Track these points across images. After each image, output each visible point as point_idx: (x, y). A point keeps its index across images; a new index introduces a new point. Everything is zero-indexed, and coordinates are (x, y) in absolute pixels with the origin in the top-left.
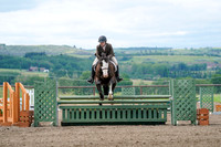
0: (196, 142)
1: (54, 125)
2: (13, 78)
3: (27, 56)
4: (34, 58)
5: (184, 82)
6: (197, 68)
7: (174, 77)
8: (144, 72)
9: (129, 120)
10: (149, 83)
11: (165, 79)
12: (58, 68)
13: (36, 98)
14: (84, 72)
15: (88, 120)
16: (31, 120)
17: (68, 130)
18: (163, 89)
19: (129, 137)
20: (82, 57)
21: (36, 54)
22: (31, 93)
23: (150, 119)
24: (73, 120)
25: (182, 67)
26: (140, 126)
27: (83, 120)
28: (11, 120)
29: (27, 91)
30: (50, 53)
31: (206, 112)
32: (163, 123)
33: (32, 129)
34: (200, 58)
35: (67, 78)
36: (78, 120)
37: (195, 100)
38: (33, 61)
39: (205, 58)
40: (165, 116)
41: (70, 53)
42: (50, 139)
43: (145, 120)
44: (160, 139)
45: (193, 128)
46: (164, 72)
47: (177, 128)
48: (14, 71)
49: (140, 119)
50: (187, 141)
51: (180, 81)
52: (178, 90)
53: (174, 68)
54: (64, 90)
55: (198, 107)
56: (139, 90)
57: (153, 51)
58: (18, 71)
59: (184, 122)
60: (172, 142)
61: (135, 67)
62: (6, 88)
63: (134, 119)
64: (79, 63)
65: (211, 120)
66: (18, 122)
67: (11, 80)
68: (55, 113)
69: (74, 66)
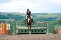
0: (55, 39)
1: (16, 34)
2: (4, 21)
3: (8, 15)
4: (10, 16)
5: (51, 22)
6: (55, 18)
7: (49, 21)
8: (40, 20)
9: (36, 33)
10: (42, 23)
11: (46, 22)
12: (16, 19)
13: (11, 27)
14: (24, 20)
15: (25, 33)
16: (9, 33)
17: (19, 35)
18: (46, 24)
19: (36, 37)
20: (23, 16)
21: (10, 15)
22: (9, 25)
23: (42, 33)
24: (21, 33)
25: (51, 18)
26: (39, 34)
27: (23, 33)
28: (3, 33)
29: (8, 25)
30: (14, 14)
31: (57, 30)
32: (45, 34)
33: (9, 35)
34: (56, 16)
35: (19, 21)
36: (22, 33)
37: (54, 27)
38: (9, 17)
39: (57, 16)
40: (46, 32)
41: (20, 14)
42: (14, 38)
43: (41, 33)
44: (45, 38)
45: (54, 35)
46: (46, 20)
47: (49, 35)
48: (4, 19)
49: (39, 33)
50: (52, 38)
51: (50, 22)
52: (50, 25)
53: (48, 19)
54: (18, 25)
55: (55, 29)
56: (39, 25)
57: (43, 14)
58: (5, 19)
59: (52, 33)
60: (48, 39)
61: (38, 18)
62: (2, 24)
63: (38, 33)
64: (22, 17)
65: (59, 33)
66: (6, 33)
67: (3, 22)
68: (16, 31)
69: (21, 18)
